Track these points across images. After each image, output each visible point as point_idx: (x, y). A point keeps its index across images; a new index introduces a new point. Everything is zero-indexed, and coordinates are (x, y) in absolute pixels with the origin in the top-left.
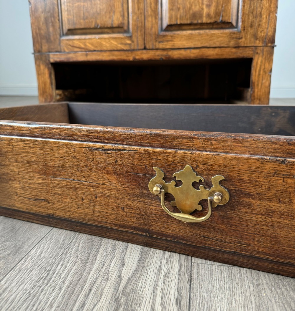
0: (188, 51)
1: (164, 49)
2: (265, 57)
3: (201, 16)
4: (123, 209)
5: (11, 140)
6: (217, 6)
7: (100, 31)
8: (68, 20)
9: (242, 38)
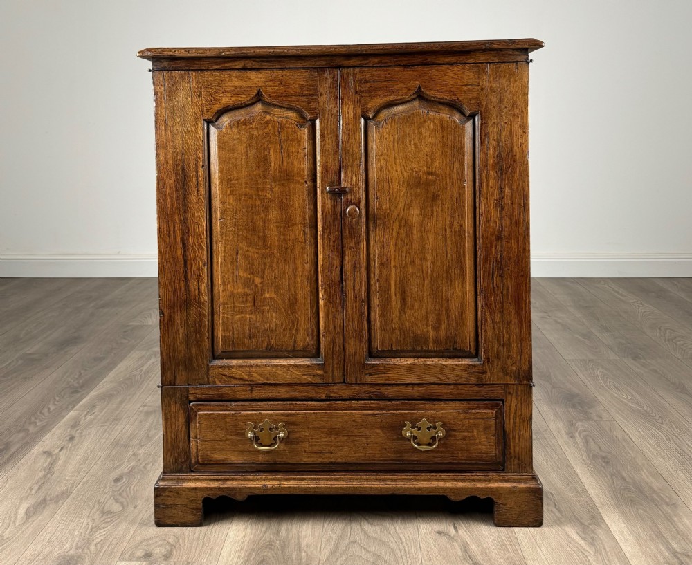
0: (410, 388)
1: (373, 385)
2: (521, 399)
3: (426, 341)
4: (385, 449)
5: (305, 413)
6: (448, 329)
7: (274, 354)
8: (224, 338)
9: (486, 372)
